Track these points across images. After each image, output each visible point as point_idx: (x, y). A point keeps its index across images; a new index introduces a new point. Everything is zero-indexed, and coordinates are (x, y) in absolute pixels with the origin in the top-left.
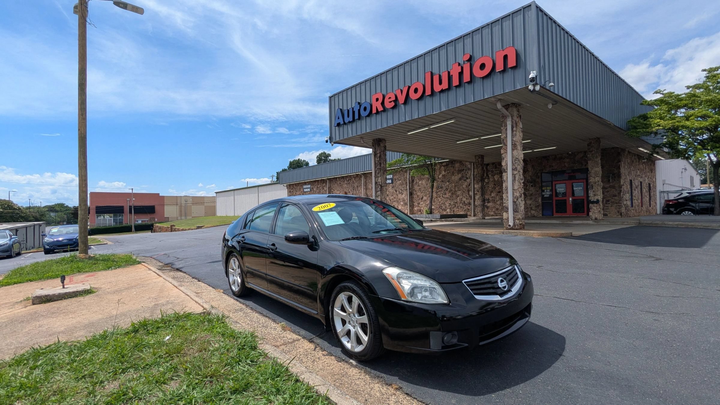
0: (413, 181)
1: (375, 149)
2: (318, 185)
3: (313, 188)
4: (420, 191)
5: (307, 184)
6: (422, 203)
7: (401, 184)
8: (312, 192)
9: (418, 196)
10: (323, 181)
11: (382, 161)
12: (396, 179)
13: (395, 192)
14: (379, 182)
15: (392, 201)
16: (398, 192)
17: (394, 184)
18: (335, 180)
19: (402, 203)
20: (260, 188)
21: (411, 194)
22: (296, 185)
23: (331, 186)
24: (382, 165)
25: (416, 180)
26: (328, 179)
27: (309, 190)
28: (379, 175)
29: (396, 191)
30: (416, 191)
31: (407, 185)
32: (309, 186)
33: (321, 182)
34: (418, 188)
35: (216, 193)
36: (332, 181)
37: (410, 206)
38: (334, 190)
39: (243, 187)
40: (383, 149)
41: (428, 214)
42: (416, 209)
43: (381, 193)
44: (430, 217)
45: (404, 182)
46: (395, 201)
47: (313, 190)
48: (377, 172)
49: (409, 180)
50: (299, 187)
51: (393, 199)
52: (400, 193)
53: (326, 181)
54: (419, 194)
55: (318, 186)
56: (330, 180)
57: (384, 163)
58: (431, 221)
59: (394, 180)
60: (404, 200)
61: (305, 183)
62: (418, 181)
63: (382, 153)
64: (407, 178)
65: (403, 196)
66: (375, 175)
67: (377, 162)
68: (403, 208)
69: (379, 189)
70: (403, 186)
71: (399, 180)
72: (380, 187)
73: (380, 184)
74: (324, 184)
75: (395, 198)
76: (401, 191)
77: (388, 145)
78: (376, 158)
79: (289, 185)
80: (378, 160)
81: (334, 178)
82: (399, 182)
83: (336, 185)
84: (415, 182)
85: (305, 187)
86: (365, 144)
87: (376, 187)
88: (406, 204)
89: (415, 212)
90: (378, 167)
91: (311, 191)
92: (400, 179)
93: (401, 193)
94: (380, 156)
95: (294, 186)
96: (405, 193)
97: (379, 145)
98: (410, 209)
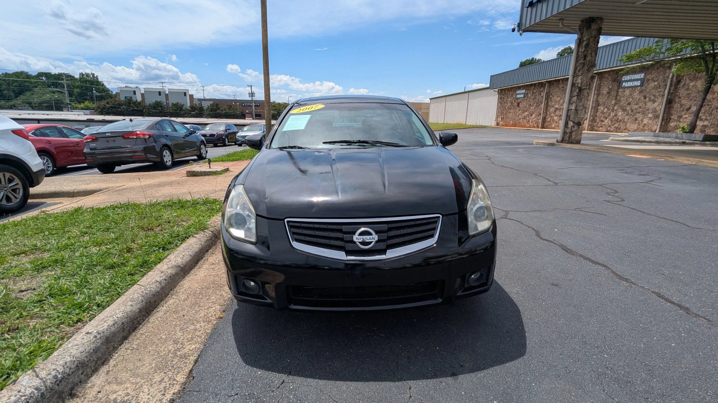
0: (679, 82)
1: (582, 34)
2: (534, 89)
3: (527, 94)
4: (689, 97)
5: (521, 88)
6: (687, 116)
7: (656, 88)
8: (526, 98)
9: (682, 105)
10: (541, 85)
11: (589, 52)
12: (648, 80)
13: (642, 98)
14: (578, 83)
15: (635, 111)
16: (647, 99)
17: (643, 88)
18: (557, 83)
19: (650, 115)
20: (470, 93)
21: (670, 102)
22: (508, 90)
23: (550, 91)
24: (588, 58)
25: (686, 80)
26: (547, 82)
27: (522, 96)
28: (580, 73)
29: (645, 97)
30: (680, 98)
31: (666, 89)
32: (523, 91)
33: (538, 86)
34: (686, 92)
35: (431, 99)
36: (553, 84)
37: (663, 120)
38: (553, 96)
39: (460, 92)
40: (594, 33)
41: (686, 132)
42: (672, 124)
43: (578, 98)
44: (684, 138)
45: (662, 84)
46: (639, 113)
47: (528, 96)
48: (578, 68)
49: (672, 81)
50: (511, 92)
51: (636, 109)
52: (650, 100)
53: (545, 84)
54: (684, 102)
55: (535, 91)
56: (550, 83)
57: (593, 54)
58: (684, 143)
59: (645, 82)
60: (655, 111)
61: (519, 88)
62: (688, 81)
63: (592, 40)
64: (668, 77)
65: (656, 104)
66: (575, 73)
67: (580, 54)
68: (650, 122)
69: (575, 94)
70: (659, 90)
71: (654, 82)
72: (577, 90)
73: (579, 85)
74: (542, 89)
75: (640, 107)
76: (653, 98)
77: (604, 27)
78: (581, 48)
79: (501, 90)
80: (583, 50)
81: (556, 81)
82: (653, 84)
83: (557, 89)
84: (682, 84)
85: (518, 92)
86: (565, 29)
87: (572, 90)
88: (657, 117)
89: (670, 128)
90: (580, 62)
91: (524, 97)
92: (656, 79)
93: (653, 100)
94: (587, 45)
95: (507, 91)
96: (660, 100)
97: (589, 27)
98: (661, 125)
